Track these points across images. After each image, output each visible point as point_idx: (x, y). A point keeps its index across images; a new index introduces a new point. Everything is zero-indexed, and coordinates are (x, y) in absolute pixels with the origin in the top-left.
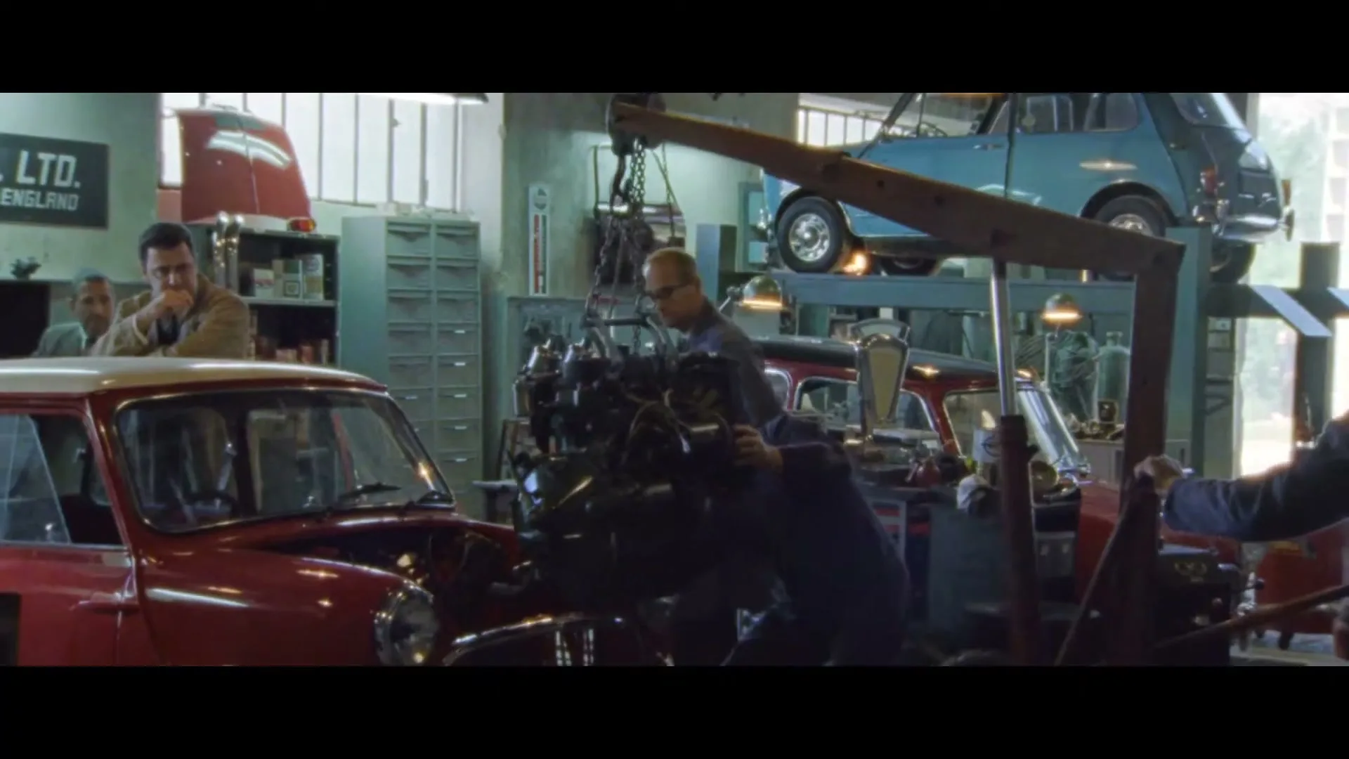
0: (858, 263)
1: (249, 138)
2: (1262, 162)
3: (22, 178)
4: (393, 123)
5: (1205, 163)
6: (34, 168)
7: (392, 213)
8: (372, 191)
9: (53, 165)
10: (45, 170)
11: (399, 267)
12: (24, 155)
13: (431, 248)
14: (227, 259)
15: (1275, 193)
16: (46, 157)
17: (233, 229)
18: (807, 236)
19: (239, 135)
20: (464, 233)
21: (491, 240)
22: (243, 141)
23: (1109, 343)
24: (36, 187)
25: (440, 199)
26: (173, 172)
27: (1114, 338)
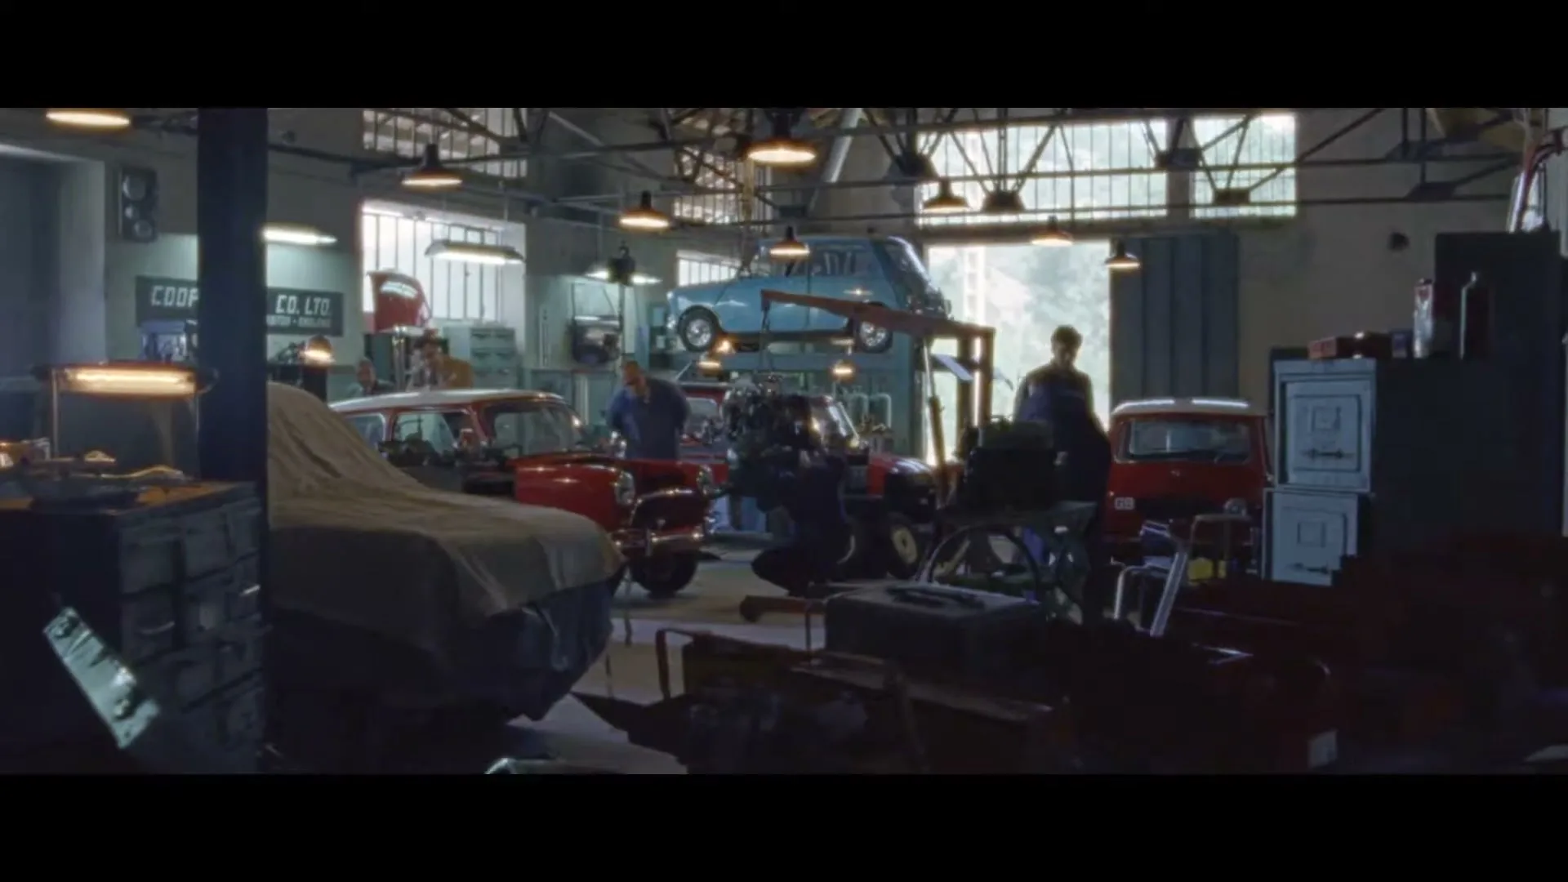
0: (725, 346)
1: (404, 286)
2: (936, 289)
3: (308, 312)
4: (466, 274)
5: (909, 291)
6: (312, 307)
7: (470, 324)
8: (457, 314)
9: (320, 305)
10: (316, 307)
11: (479, 354)
12: (308, 301)
13: (492, 344)
14: (400, 350)
15: (943, 307)
16: (317, 300)
17: (401, 336)
18: (697, 331)
19: (399, 284)
20: (506, 334)
21: (521, 337)
22: (401, 287)
23: (854, 391)
24: (313, 316)
25: (490, 316)
26: (368, 305)
27: (857, 390)
